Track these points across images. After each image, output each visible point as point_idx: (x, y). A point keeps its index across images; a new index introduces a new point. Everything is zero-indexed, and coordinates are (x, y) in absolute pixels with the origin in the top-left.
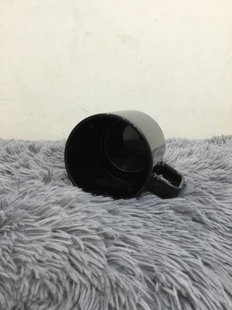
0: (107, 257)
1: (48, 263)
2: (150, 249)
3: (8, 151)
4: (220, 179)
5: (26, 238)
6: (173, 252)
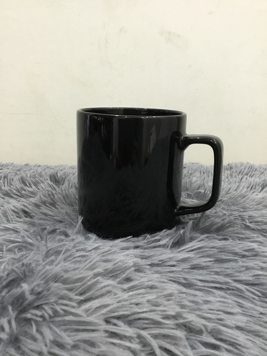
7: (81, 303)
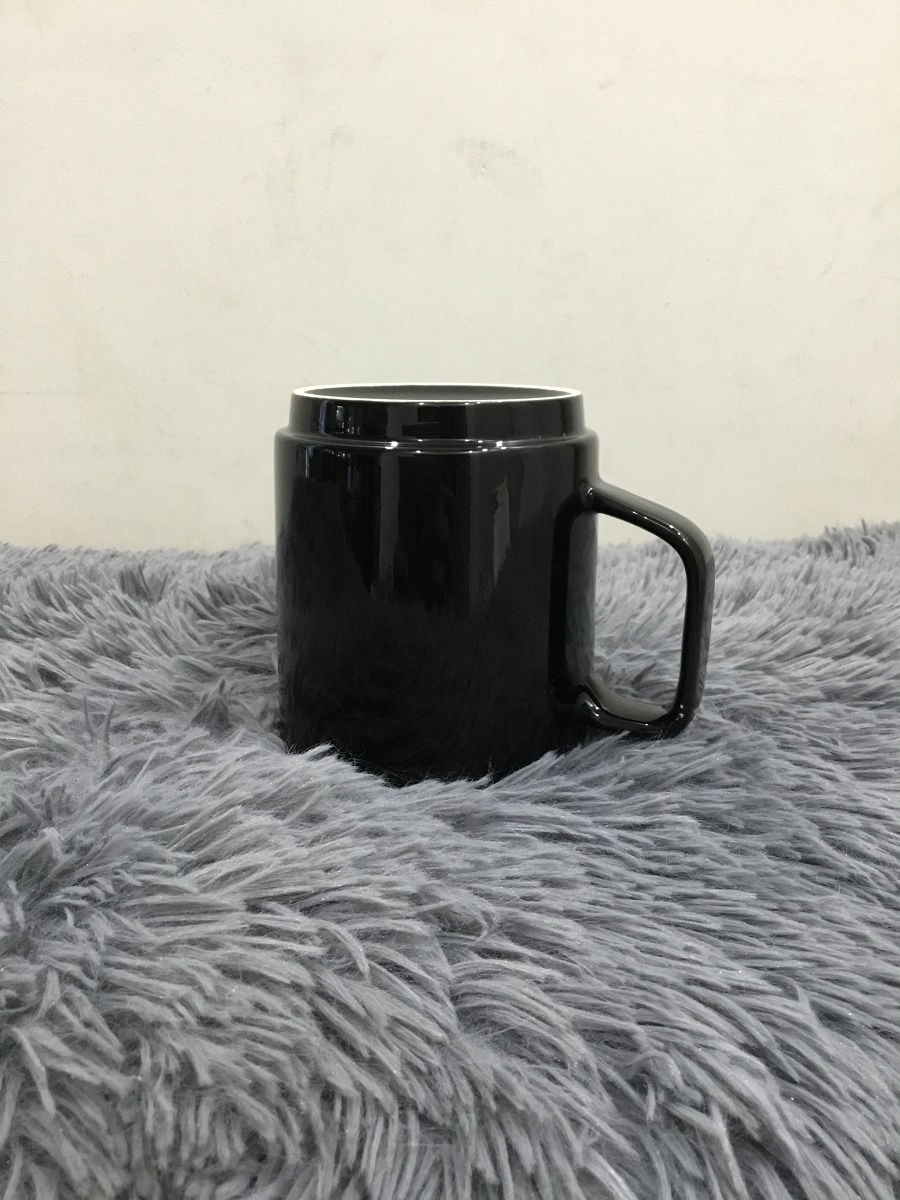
0: (454, 999)
1: (239, 1028)
2: (615, 965)
3: (40, 592)
4: (864, 695)
5: (148, 935)
6: (702, 973)
7: (187, 868)
